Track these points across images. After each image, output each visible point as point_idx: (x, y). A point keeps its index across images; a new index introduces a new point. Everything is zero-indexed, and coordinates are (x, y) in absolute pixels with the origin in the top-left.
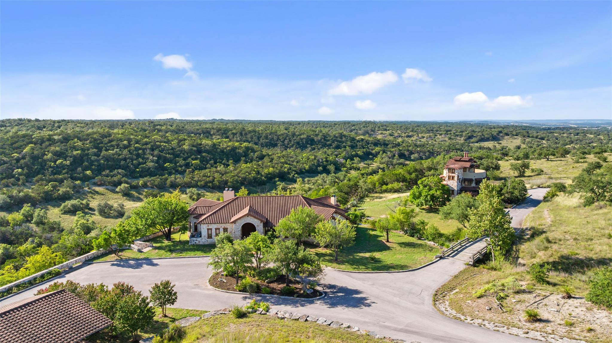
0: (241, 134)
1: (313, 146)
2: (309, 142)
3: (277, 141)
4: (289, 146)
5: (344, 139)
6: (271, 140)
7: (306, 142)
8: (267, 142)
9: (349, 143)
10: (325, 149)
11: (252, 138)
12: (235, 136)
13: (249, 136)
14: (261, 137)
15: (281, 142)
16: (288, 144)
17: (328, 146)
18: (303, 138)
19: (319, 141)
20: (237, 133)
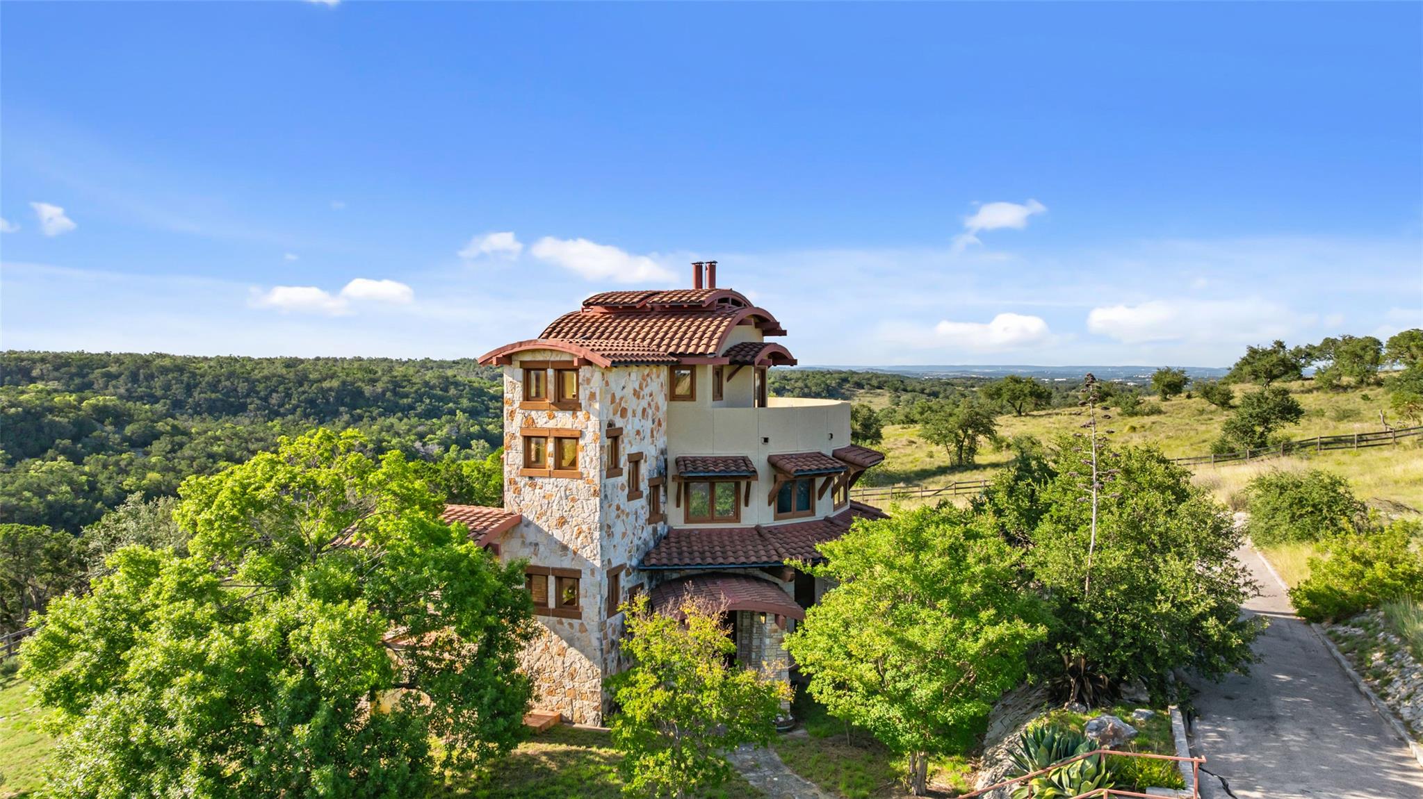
0: (134, 378)
1: (358, 411)
2: (347, 400)
3: (248, 395)
4: (282, 410)
5: (452, 391)
6: (227, 395)
7: (335, 398)
8: (214, 401)
9: (465, 403)
10: (393, 420)
11: (167, 387)
12: (114, 382)
13: (158, 383)
14: (196, 386)
15: (261, 399)
16: (281, 405)
17: (402, 410)
18: (331, 389)
19: (377, 399)
20: (120, 375)
